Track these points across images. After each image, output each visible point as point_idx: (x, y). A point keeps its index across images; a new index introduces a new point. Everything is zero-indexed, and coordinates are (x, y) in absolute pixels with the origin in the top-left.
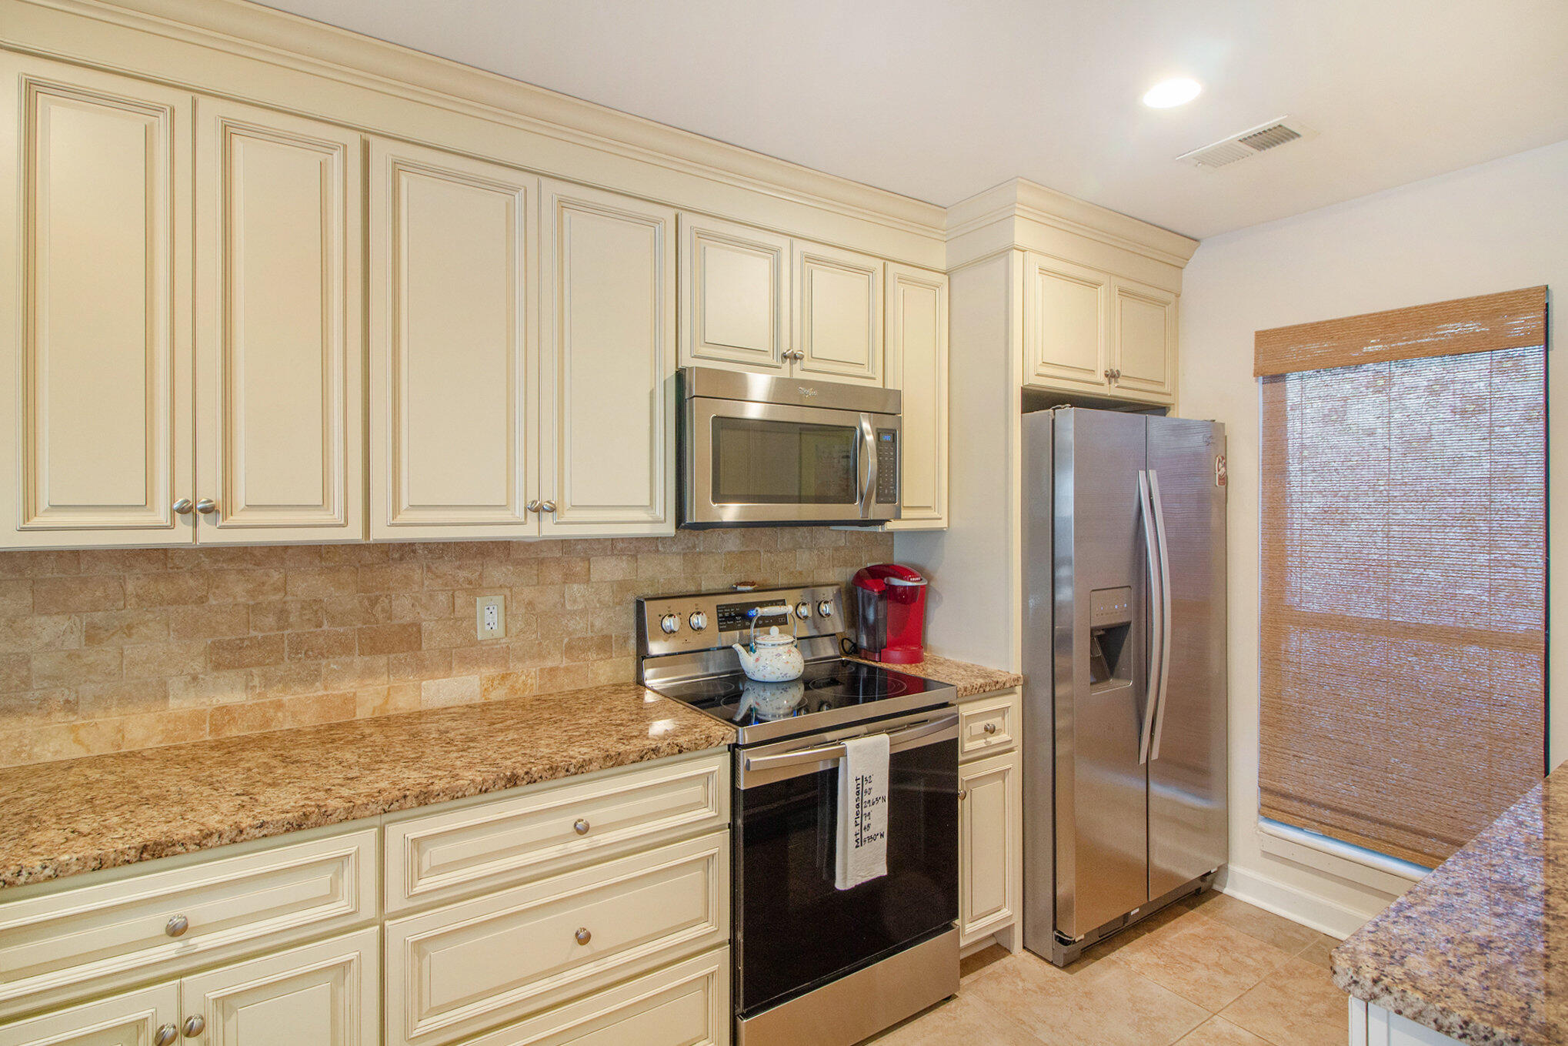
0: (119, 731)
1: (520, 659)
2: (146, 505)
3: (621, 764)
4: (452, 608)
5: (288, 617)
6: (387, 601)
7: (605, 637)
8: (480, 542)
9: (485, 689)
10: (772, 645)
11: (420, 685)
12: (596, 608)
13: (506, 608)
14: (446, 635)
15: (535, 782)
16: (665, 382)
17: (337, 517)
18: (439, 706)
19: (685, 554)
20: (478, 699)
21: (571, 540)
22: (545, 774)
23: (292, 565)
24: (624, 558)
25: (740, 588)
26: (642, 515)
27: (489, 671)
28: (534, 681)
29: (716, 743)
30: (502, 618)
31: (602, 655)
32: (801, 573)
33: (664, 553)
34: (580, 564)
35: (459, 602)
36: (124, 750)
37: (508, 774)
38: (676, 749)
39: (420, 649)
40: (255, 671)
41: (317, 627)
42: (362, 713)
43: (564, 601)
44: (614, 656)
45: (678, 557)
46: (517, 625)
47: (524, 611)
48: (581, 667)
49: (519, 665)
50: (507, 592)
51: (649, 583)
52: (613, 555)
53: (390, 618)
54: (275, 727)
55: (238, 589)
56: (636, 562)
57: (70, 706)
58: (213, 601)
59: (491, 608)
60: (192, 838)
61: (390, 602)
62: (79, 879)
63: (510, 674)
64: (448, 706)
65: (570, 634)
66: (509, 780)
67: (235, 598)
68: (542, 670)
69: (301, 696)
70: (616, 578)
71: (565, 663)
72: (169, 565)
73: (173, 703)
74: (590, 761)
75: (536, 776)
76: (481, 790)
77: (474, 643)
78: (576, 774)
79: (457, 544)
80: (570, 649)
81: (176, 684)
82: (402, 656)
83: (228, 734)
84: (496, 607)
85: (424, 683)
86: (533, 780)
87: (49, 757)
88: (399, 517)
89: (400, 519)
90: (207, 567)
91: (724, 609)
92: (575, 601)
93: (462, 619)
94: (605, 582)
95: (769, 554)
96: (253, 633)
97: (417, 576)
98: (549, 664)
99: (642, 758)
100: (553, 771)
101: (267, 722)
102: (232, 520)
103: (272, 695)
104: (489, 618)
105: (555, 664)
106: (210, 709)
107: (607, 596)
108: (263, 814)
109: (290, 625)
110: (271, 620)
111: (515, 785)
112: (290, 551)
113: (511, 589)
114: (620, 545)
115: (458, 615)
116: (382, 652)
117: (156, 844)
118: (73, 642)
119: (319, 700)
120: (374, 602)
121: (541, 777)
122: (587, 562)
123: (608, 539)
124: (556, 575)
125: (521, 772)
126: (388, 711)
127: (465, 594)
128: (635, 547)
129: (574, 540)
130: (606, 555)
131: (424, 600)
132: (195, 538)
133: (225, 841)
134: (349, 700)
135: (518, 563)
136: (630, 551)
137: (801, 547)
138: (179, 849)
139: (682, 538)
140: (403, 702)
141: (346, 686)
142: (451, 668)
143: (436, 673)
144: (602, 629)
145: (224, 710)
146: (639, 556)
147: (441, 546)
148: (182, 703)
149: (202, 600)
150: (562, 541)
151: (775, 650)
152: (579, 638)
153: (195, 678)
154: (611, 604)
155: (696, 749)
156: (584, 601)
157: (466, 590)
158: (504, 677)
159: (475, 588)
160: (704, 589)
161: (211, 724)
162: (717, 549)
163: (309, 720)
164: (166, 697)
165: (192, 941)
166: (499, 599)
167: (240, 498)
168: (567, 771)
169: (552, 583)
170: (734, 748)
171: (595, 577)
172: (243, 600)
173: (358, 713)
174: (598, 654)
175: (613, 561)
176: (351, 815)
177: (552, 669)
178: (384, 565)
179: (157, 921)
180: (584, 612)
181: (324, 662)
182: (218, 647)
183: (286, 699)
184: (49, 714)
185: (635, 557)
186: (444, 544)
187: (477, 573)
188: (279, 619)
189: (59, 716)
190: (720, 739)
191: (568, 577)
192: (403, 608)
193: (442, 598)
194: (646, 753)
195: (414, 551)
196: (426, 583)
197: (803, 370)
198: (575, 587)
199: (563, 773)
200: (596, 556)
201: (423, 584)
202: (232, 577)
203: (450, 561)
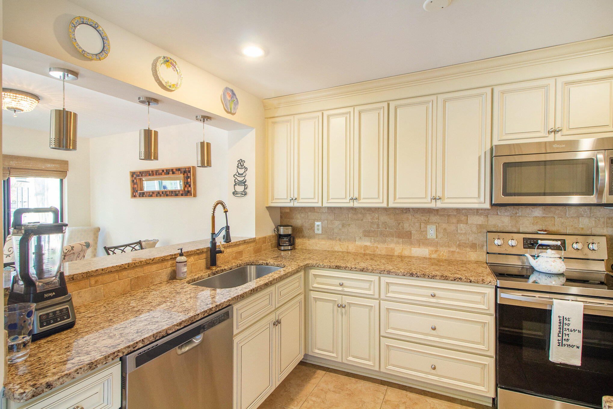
0: (348, 247)
1: (442, 246)
2: (345, 198)
3: (447, 280)
4: (420, 228)
5: (379, 226)
6: (402, 224)
7: (473, 244)
8: (428, 208)
9: (430, 254)
10: (546, 257)
11: (411, 249)
12: (470, 233)
13: (437, 229)
14: (419, 235)
15: (418, 277)
16: (485, 152)
17: (381, 201)
18: (416, 256)
19: (511, 216)
20: (428, 256)
21: (460, 209)
22: (421, 276)
23: (380, 213)
24: (482, 216)
25: (539, 232)
26: (475, 201)
27: (432, 249)
28: (446, 254)
29: (487, 283)
30: (435, 233)
31: (472, 250)
32: (582, 229)
33: (501, 215)
34: (464, 217)
35: (422, 226)
36: (348, 251)
37: (411, 272)
38: (469, 281)
39: (411, 238)
40: (372, 238)
41: (385, 229)
42: (396, 254)
43: (457, 229)
44: (477, 251)
45: (508, 217)
46: (440, 236)
47: (443, 231)
48: (464, 253)
49: (441, 248)
50: (437, 224)
51: (493, 226)
52: (477, 215)
53: (403, 229)
54: (376, 253)
55: (369, 218)
56: (488, 218)
57: (340, 240)
58: (364, 220)
59: (432, 229)
60: (344, 267)
61: (403, 224)
62: (326, 269)
63: (438, 250)
64: (419, 256)
65: (459, 241)
66: (411, 274)
67: (368, 220)
68: (449, 251)
69: (382, 246)
70: (478, 223)
71: (458, 250)
72: (356, 211)
73: (357, 243)
74: (436, 276)
75: (419, 275)
76: (403, 275)
77: (427, 239)
78: (431, 278)
79: (422, 209)
80: (459, 246)
81: (357, 239)
82: (406, 240)
83: (367, 252)
84: (433, 229)
85: (412, 248)
86: (418, 276)
87: (336, 250)
88: (395, 201)
89: (396, 201)
90: (363, 212)
91: (527, 240)
92: (461, 230)
93: (423, 231)
94: (474, 224)
95: (561, 219)
96: (372, 229)
97: (410, 217)
98: (452, 249)
99: (455, 280)
100: (424, 275)
101: (374, 251)
102: (360, 201)
103: (376, 245)
104: (431, 232)
105: (454, 250)
106: (363, 245)
107: (474, 229)
108: (358, 266)
109: (380, 228)
110: (375, 226)
111: (413, 276)
112: (380, 209)
113: (438, 223)
114: (480, 212)
115: (422, 230)
116: (401, 238)
117: (338, 266)
118: (340, 226)
119: (386, 248)
120: (399, 224)
121: (420, 276)
122: (466, 217)
123: (475, 209)
124: (454, 220)
125: (414, 273)
126: (402, 254)
127: (424, 224)
128: (487, 212)
129: (462, 209)
130: (474, 215)
131: (412, 225)
132: (353, 205)
133: (349, 269)
134: (393, 249)
135: (441, 216)
136: (485, 213)
137: (583, 216)
138: (342, 268)
139: (510, 210)
140: (406, 253)
141: (392, 246)
142: (420, 246)
143: (416, 246)
144: (472, 241)
145: (366, 246)
146: (489, 216)
147: (417, 209)
148: (358, 243)
149: (362, 220)
150: (457, 209)
151: (546, 259)
152: (463, 243)
153: (361, 238)
154: (476, 232)
155: (478, 283)
156: (465, 230)
157: (424, 223)
158: (436, 251)
159: (427, 222)
160: (521, 231)
161: (364, 249)
162: (529, 215)
163: (384, 252)
164: (355, 241)
165: (344, 288)
166: (434, 227)
167: (362, 196)
168: (429, 276)
169: (453, 223)
170: (497, 287)
171: (470, 222)
172: (370, 221)
173: (395, 253)
174: (470, 249)
175: (477, 217)
176: (372, 271)
177: (453, 251)
178: (402, 214)
179: (338, 282)
180: (465, 234)
181: (387, 238)
182: (365, 231)
183: (379, 246)
184: (337, 241)
185: (487, 216)
186: (418, 209)
187: (428, 218)
188: (377, 226)
189: (338, 242)
190: (489, 282)
191: (459, 222)
192: (406, 226)
193: (417, 224)
194: (456, 279)
195: (409, 211)
196: (413, 220)
197: (562, 135)
198: (462, 225)
199: (427, 277)
200: (470, 215)
201: (412, 220)
202: (368, 215)
203: (420, 214)
